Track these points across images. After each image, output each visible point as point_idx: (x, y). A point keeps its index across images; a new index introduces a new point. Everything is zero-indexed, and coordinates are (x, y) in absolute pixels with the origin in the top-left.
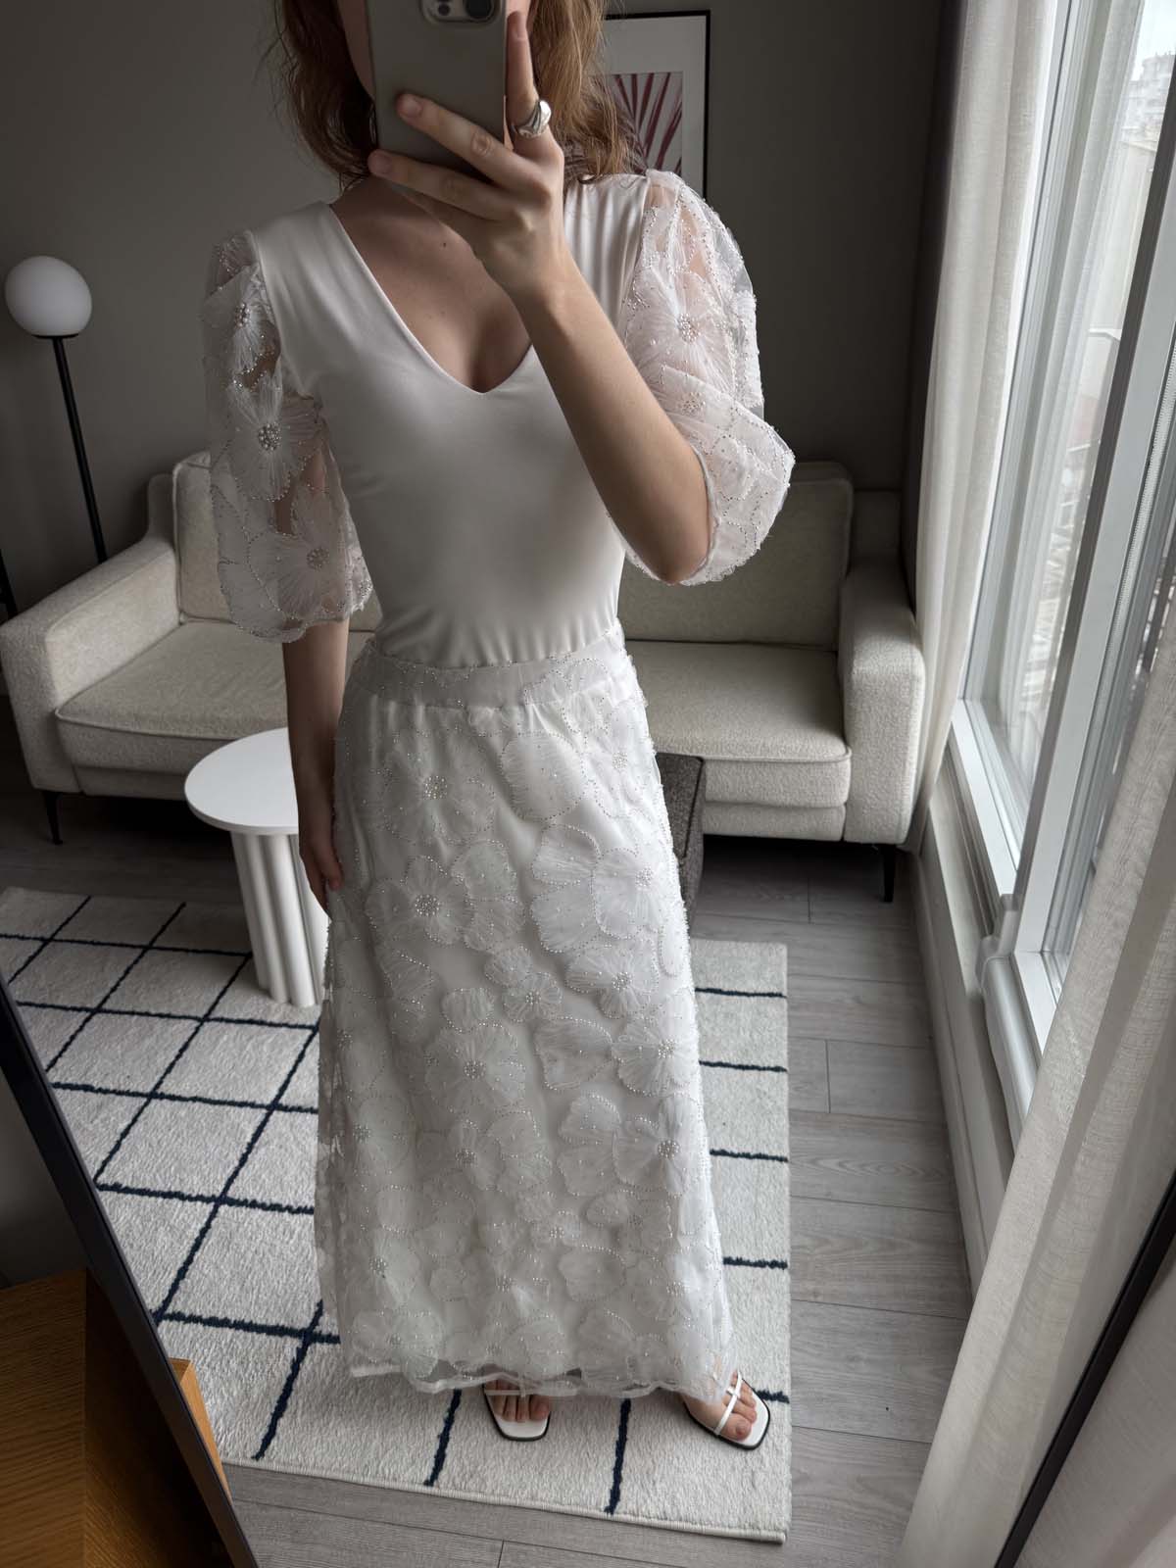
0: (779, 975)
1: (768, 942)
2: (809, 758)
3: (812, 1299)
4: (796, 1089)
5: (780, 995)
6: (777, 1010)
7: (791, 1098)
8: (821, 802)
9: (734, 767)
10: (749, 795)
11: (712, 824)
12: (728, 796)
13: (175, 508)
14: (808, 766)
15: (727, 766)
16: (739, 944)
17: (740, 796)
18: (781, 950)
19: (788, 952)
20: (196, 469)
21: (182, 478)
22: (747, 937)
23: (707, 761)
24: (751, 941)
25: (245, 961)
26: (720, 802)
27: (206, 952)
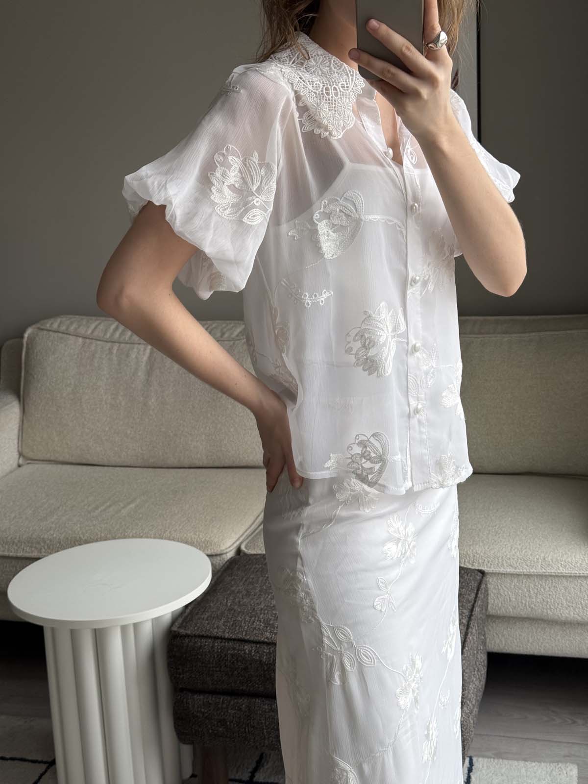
1: (558, 762)
9: (516, 580)
10: (532, 608)
11: (498, 641)
12: (511, 612)
13: (23, 365)
15: (508, 580)
16: (527, 763)
17: (523, 614)
18: (571, 770)
19: (579, 773)
20: (45, 332)
21: (31, 339)
22: (535, 758)
23: (488, 573)
24: (539, 762)
25: (48, 768)
26: (504, 617)
27: (12, 759)
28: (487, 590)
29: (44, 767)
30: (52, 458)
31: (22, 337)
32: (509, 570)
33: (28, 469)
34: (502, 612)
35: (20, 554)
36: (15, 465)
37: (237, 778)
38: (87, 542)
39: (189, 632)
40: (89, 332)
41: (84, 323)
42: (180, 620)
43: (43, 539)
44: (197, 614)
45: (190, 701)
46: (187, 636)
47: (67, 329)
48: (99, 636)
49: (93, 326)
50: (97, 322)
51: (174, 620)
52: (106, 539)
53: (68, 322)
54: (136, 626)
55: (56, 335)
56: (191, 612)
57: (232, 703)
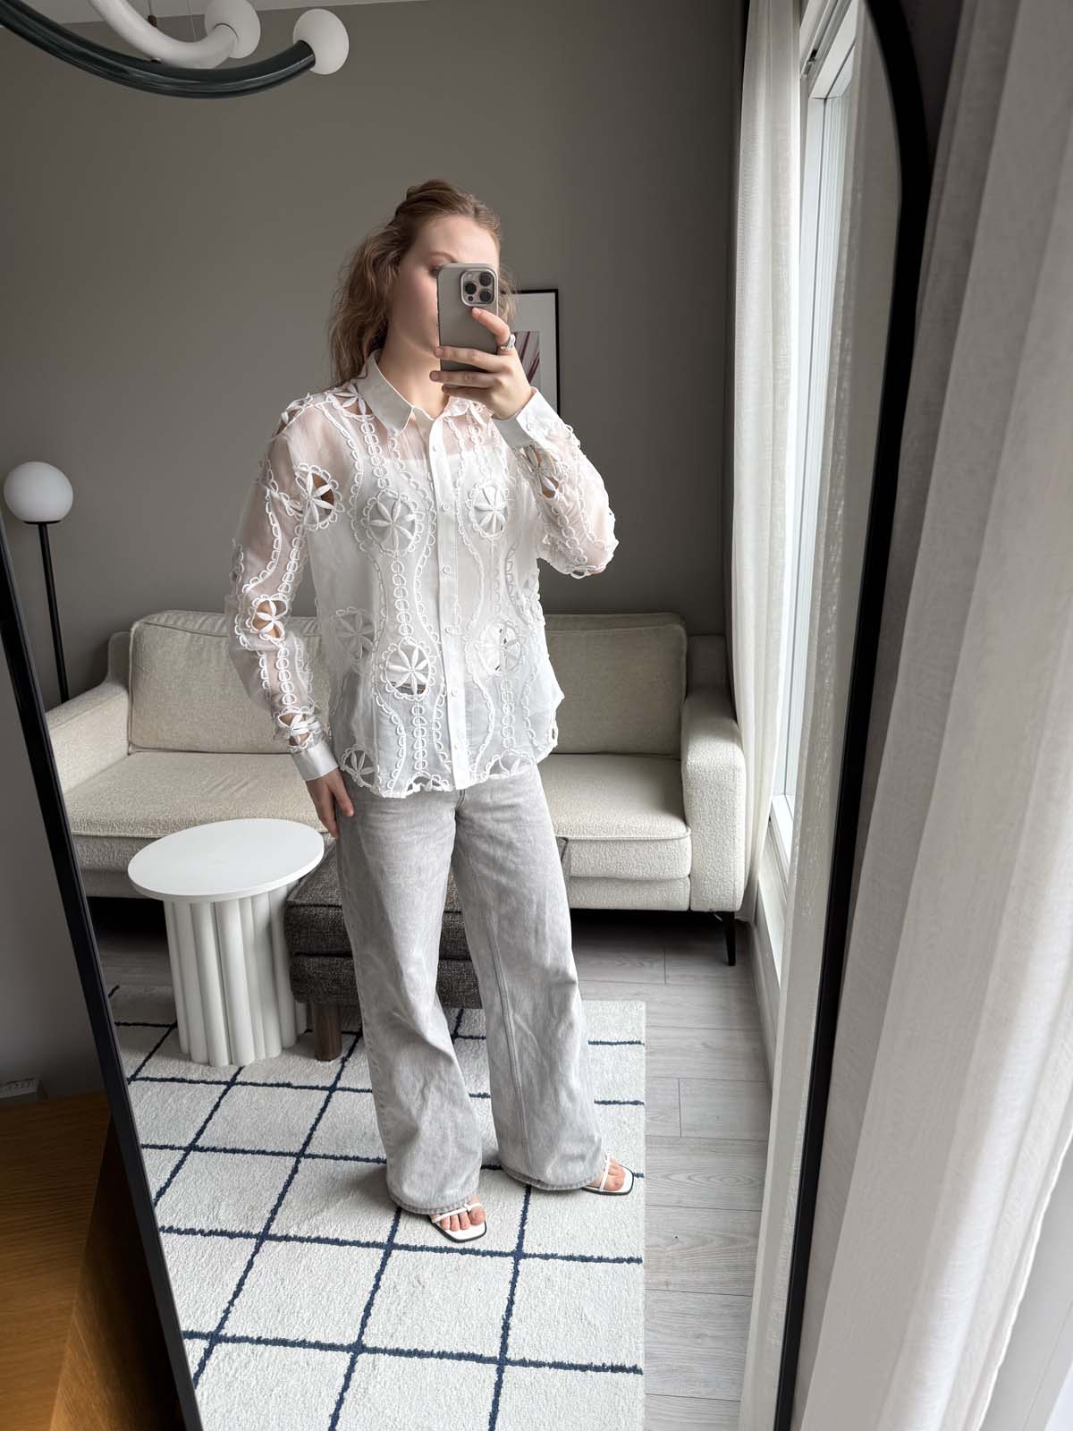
0: (639, 1027)
1: (630, 1000)
2: (656, 836)
3: (665, 1288)
4: (652, 1119)
5: (639, 1043)
6: (637, 1055)
7: (648, 1126)
8: (668, 874)
9: (594, 846)
10: (607, 869)
11: (579, 899)
12: (591, 873)
13: (131, 658)
14: (655, 843)
15: (587, 847)
16: (603, 1002)
17: (600, 876)
18: (641, 1006)
19: (647, 1008)
20: (153, 627)
21: (139, 634)
22: (611, 997)
23: (571, 840)
24: (614, 1000)
25: (169, 1031)
26: (584, 878)
27: (135, 1024)
28: (570, 855)
29: (166, 1029)
30: (162, 747)
31: (129, 631)
32: (589, 837)
33: (137, 757)
34: (582, 873)
35: (136, 835)
36: (125, 752)
37: (349, 1030)
38: (202, 822)
39: (305, 902)
40: (197, 626)
41: (191, 618)
42: (295, 892)
43: (159, 820)
44: (312, 885)
45: (305, 964)
46: (303, 905)
47: (175, 623)
48: (218, 910)
49: (200, 621)
50: (203, 618)
51: (289, 894)
52: (220, 820)
53: (175, 617)
54: (253, 898)
55: (163, 629)
56: (306, 883)
57: (345, 963)
